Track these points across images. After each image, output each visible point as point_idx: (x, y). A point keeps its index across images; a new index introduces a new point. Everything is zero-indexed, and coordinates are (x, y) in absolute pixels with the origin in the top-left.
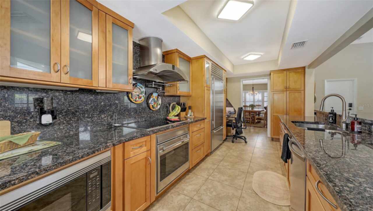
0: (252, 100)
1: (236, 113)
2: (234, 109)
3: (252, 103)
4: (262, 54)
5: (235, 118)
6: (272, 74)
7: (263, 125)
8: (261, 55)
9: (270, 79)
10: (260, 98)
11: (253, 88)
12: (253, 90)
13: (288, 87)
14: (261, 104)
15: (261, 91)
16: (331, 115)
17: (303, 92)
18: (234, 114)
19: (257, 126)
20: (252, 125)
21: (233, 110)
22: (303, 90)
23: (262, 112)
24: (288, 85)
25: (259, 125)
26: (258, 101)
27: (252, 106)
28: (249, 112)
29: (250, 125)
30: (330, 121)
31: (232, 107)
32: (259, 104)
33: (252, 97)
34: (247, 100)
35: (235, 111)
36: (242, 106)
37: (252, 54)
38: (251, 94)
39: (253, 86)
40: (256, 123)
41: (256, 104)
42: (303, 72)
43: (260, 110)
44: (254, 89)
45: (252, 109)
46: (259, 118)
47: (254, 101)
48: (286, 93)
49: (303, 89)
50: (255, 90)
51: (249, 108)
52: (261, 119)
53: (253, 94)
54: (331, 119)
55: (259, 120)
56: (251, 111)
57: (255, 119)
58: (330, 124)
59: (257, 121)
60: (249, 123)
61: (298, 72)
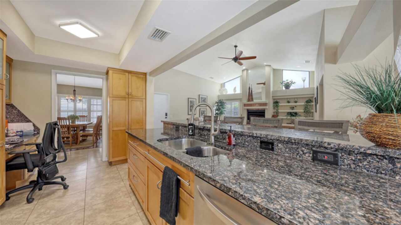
0: (73, 109)
1: (38, 133)
2: (34, 125)
3: (72, 113)
4: (99, 33)
5: (38, 145)
6: (110, 72)
7: (91, 143)
8: (98, 35)
9: (107, 79)
10: (85, 106)
11: (74, 91)
12: (74, 94)
13: (130, 93)
14: (87, 115)
15: (87, 97)
16: (191, 127)
17: (144, 100)
18: (34, 135)
19: (83, 146)
20: (72, 147)
21: (32, 128)
22: (144, 99)
23: (88, 125)
24: (130, 91)
25: (85, 144)
26: (82, 110)
27: (73, 118)
28: (68, 127)
29: (69, 148)
30: (189, 133)
31: (28, 121)
32: (84, 115)
33: (71, 105)
34: (62, 109)
35: (37, 129)
36: (54, 119)
37: (81, 24)
38: (71, 99)
39: (75, 88)
40: (81, 142)
41: (78, 114)
42: (144, 79)
43: (86, 123)
44: (76, 92)
45: (72, 123)
46: (84, 134)
47: (75, 110)
48: (129, 100)
49: (144, 97)
50: (79, 94)
51: (67, 121)
52: (87, 136)
53: (74, 101)
54: (191, 131)
55: (84, 138)
56: (71, 125)
57: (79, 136)
58: (190, 136)
59: (82, 139)
60: (69, 144)
61: (140, 78)
